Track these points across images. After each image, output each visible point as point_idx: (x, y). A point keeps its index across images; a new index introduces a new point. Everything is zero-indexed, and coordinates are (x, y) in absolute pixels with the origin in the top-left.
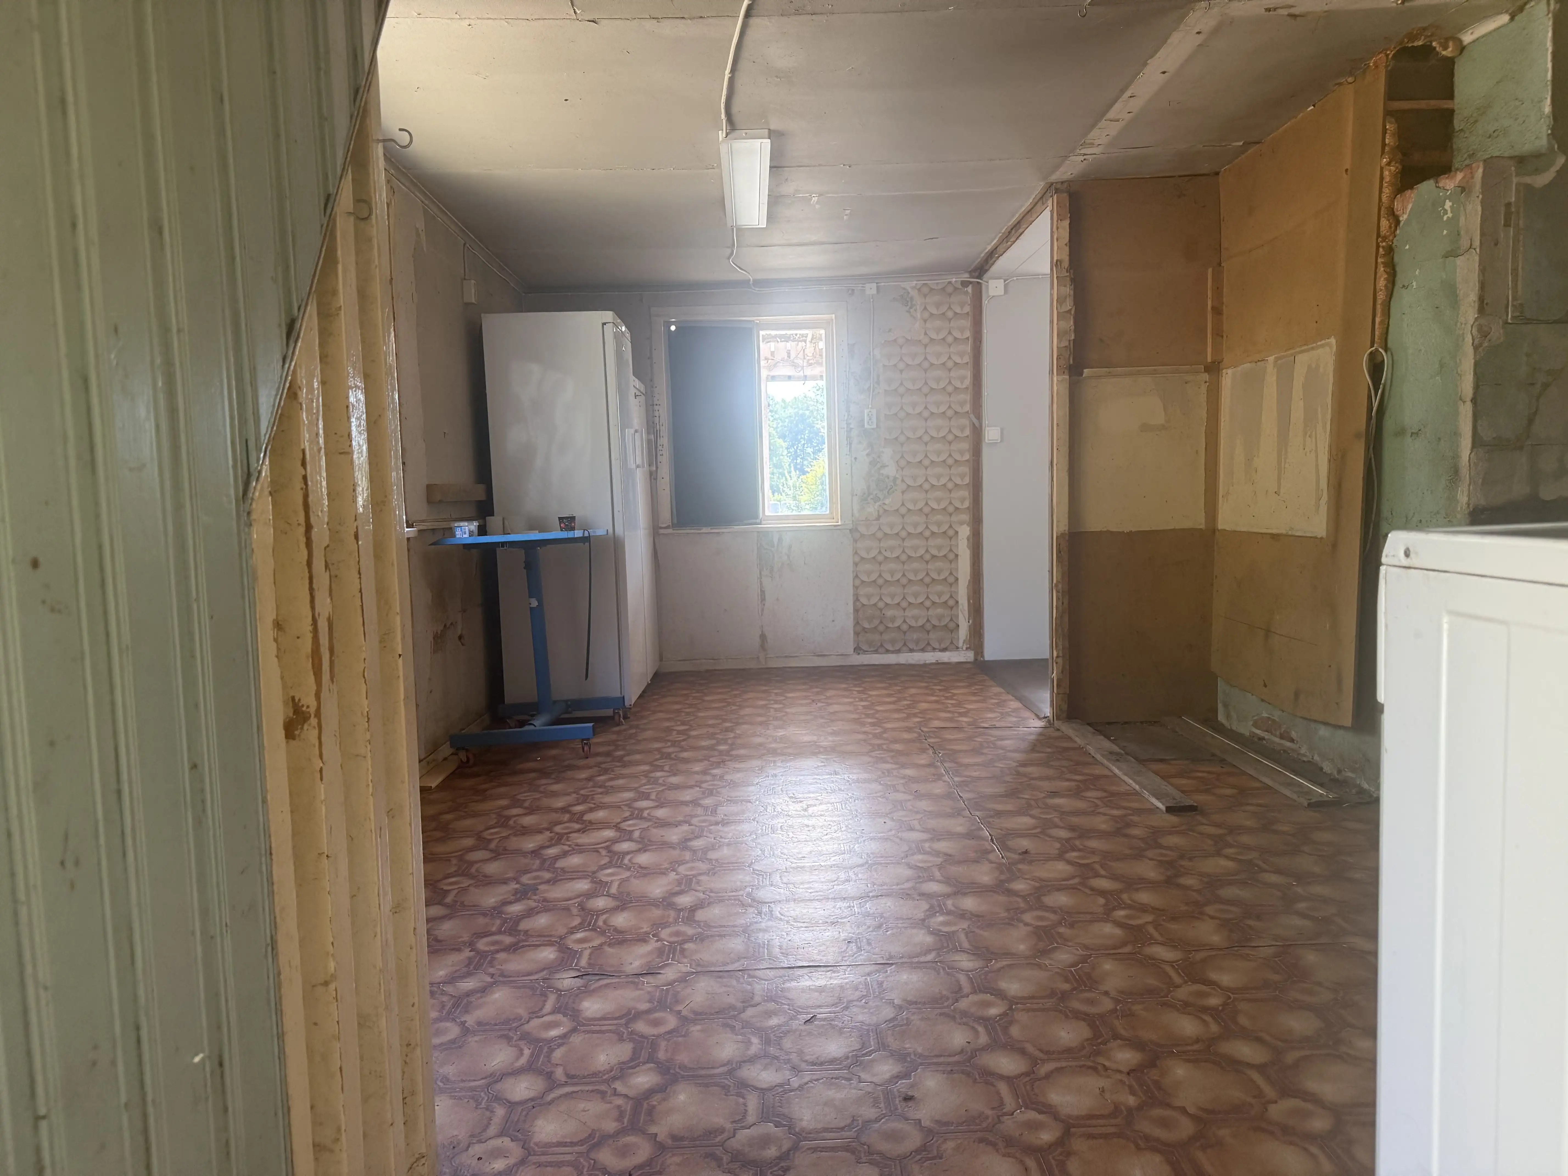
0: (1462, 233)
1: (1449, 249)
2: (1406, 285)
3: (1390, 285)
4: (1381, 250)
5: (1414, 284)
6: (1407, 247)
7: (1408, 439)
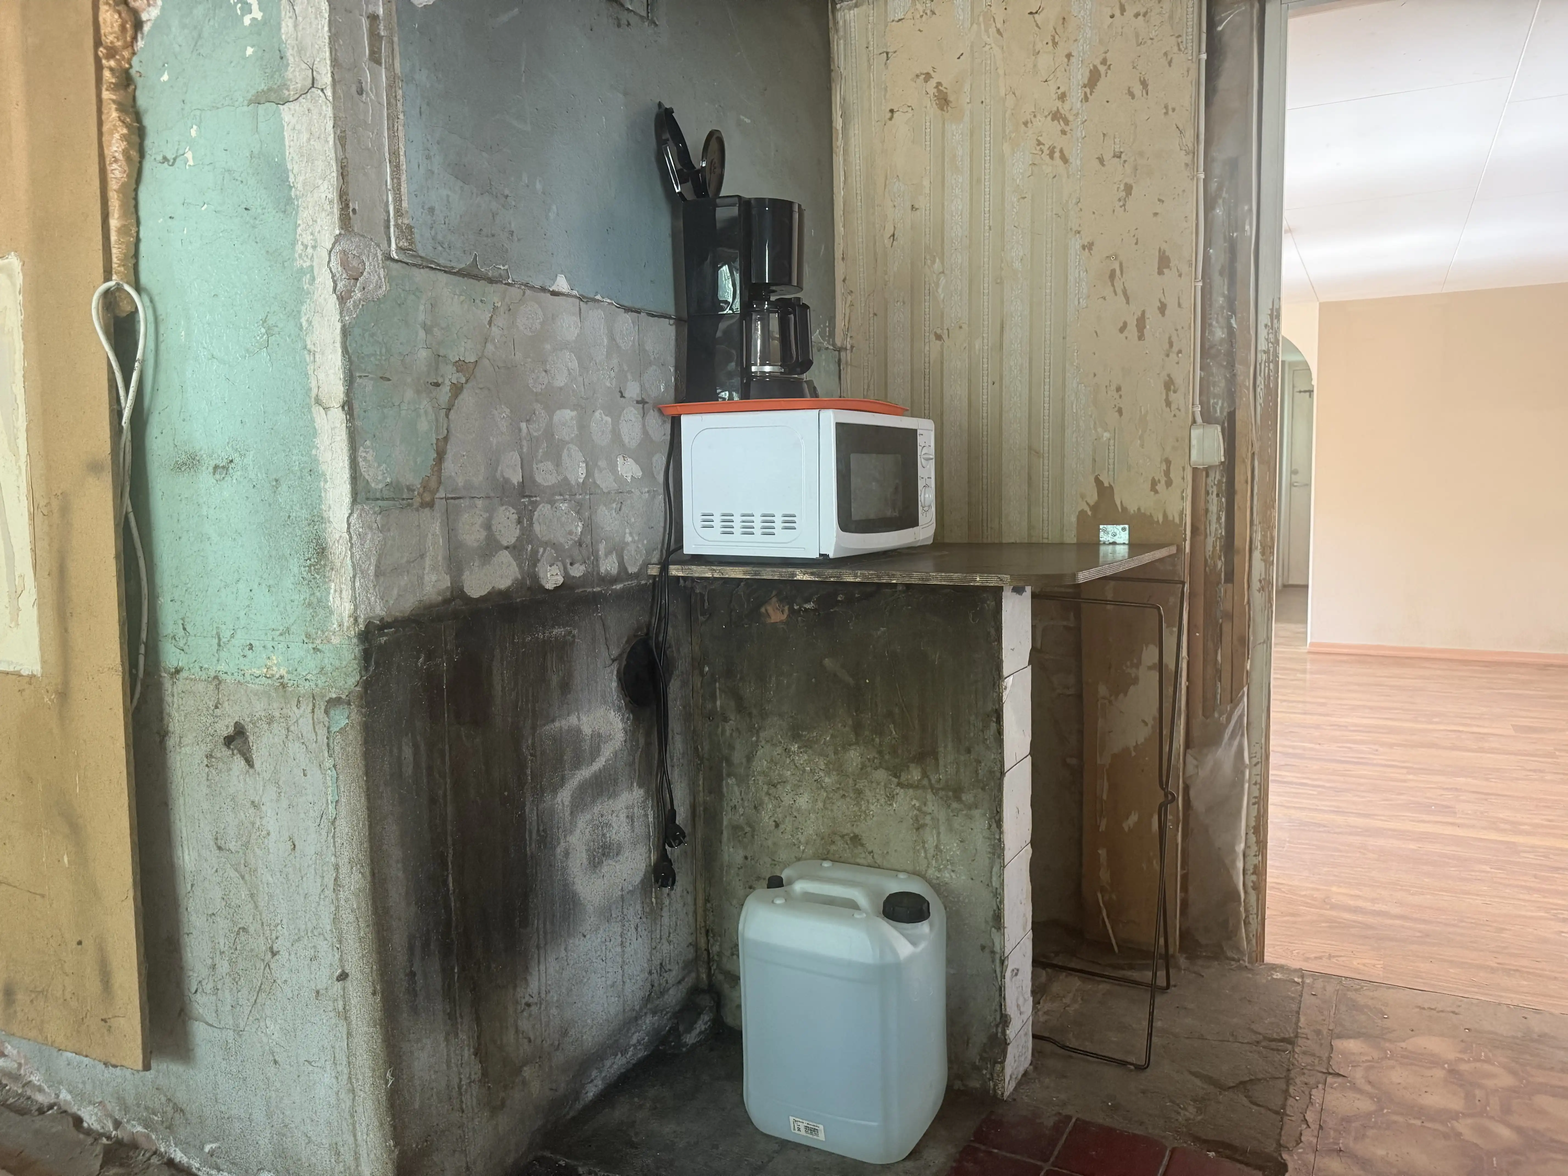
0: (290, 54)
1: (263, 87)
2: (170, 156)
3: (134, 153)
4: (107, 74)
5: (189, 155)
6: (165, 77)
7: (206, 479)
